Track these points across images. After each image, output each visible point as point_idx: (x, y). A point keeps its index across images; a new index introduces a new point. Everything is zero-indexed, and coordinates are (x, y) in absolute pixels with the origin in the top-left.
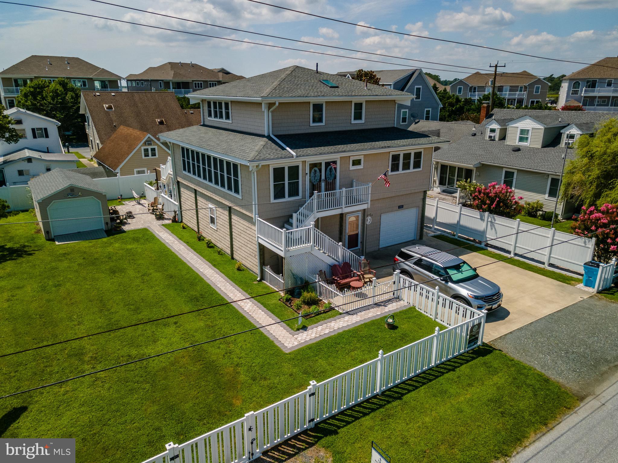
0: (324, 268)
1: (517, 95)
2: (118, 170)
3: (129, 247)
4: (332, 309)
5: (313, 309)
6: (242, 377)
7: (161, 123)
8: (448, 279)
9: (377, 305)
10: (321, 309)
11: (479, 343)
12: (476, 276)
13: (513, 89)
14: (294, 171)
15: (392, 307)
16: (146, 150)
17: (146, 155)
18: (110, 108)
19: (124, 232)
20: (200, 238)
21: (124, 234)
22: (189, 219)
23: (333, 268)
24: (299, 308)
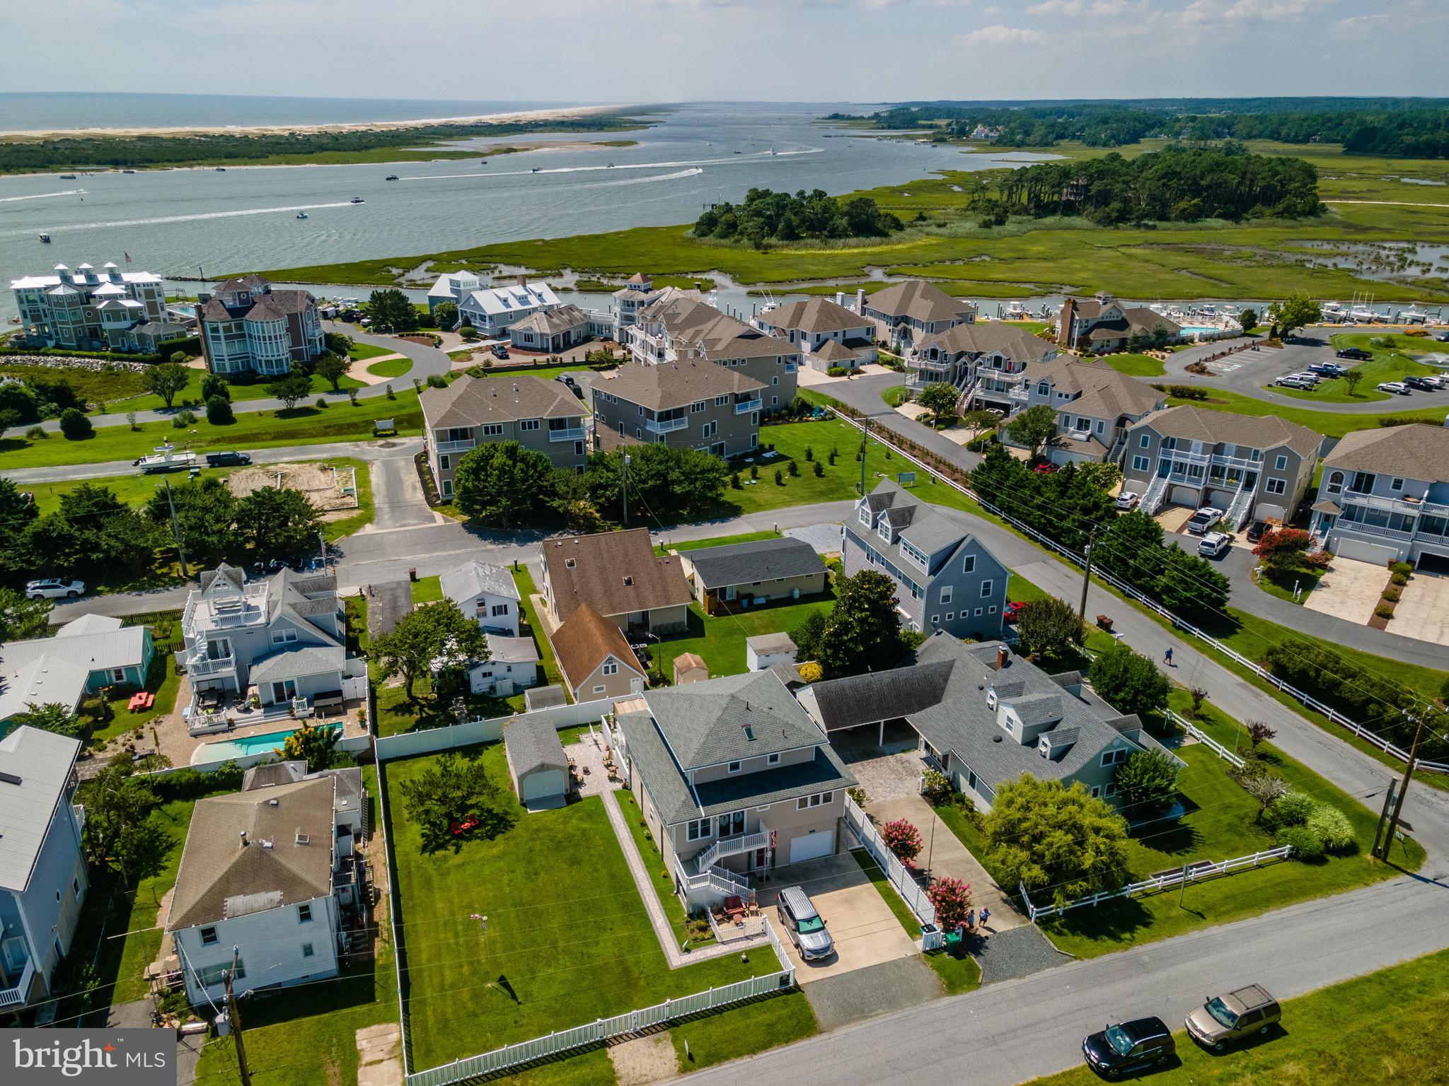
0: (718, 900)
1: (1245, 466)
2: (577, 691)
3: (585, 825)
4: (714, 936)
5: (700, 935)
6: (642, 982)
7: (629, 582)
8: (797, 929)
9: (747, 938)
10: (707, 936)
11: (792, 984)
12: (823, 928)
13: (1241, 452)
14: (706, 822)
15: (757, 942)
16: (607, 668)
17: (607, 672)
18: (571, 564)
19: (580, 799)
20: (644, 824)
21: (579, 804)
22: (636, 791)
23: (726, 899)
24: (692, 931)
